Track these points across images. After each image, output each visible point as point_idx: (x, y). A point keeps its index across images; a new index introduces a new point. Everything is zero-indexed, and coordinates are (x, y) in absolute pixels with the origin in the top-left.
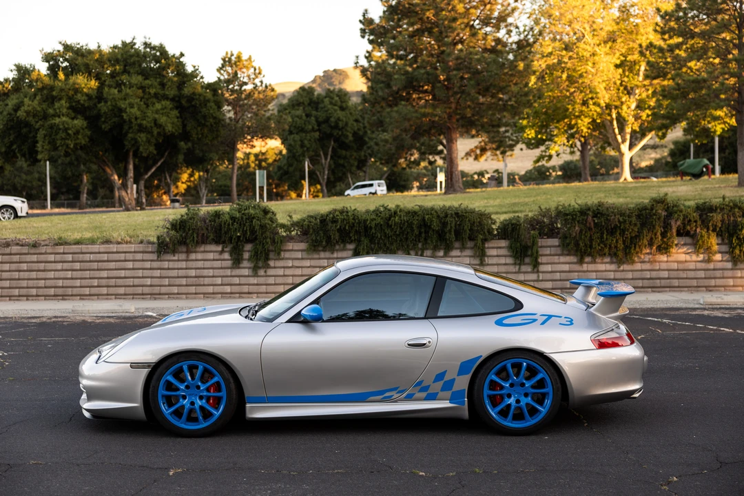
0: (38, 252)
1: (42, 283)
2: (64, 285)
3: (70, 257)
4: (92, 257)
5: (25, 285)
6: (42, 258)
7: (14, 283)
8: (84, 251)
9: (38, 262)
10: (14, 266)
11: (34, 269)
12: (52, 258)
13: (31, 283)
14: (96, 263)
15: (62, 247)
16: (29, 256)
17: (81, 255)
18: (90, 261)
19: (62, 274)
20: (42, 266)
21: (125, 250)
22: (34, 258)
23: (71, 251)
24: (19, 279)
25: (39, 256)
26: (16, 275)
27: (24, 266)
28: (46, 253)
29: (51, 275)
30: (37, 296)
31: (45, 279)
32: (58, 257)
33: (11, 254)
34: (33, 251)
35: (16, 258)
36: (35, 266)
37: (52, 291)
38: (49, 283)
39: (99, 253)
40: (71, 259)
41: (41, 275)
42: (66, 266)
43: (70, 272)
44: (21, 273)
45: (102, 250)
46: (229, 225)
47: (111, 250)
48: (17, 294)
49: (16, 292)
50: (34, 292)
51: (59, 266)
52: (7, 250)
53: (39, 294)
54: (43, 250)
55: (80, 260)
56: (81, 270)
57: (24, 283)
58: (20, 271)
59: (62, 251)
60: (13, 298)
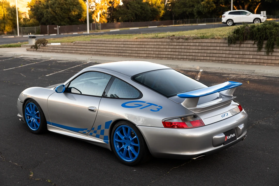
0: (187, 42)
1: (188, 54)
2: (195, 55)
3: (197, 44)
4: (205, 44)
5: (183, 54)
6: (189, 44)
7: (180, 53)
8: (203, 42)
9: (187, 46)
10: (180, 47)
11: (186, 48)
12: (192, 44)
13: (185, 54)
14: (206, 47)
15: (196, 40)
16: (184, 43)
17: (201, 44)
18: (205, 46)
19: (194, 51)
20: (188, 47)
21: (217, 42)
22: (186, 44)
23: (198, 42)
24: (181, 52)
25: (188, 43)
26: (180, 50)
27: (183, 47)
28: (190, 42)
29: (191, 51)
30: (186, 59)
31: (189, 52)
32: (194, 44)
33: (179, 42)
34: (186, 41)
35: (181, 44)
36: (186, 47)
37: (191, 57)
38: (191, 54)
39: (208, 43)
40: (198, 45)
41: (188, 51)
42: (196, 47)
43: (197, 50)
44: (182, 50)
45: (209, 42)
46: (256, 32)
47: (212, 42)
48: (180, 58)
49: (180, 57)
50: (185, 57)
51: (194, 47)
52: (178, 41)
53: (187, 58)
54: (189, 41)
55: (201, 45)
56: (201, 49)
57: (182, 54)
58: (182, 49)
59: (195, 42)
60: (179, 59)
